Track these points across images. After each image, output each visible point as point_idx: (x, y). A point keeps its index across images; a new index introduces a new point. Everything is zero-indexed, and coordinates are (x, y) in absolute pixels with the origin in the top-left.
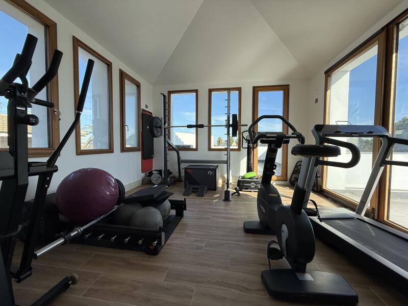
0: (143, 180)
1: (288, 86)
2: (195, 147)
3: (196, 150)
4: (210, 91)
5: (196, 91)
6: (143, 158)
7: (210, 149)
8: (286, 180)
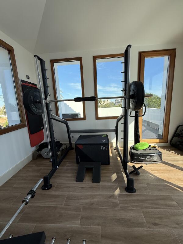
0: (34, 154)
1: (175, 50)
2: (82, 116)
3: (84, 119)
4: (95, 58)
5: (80, 59)
6: (31, 132)
7: (97, 118)
8: (167, 142)
